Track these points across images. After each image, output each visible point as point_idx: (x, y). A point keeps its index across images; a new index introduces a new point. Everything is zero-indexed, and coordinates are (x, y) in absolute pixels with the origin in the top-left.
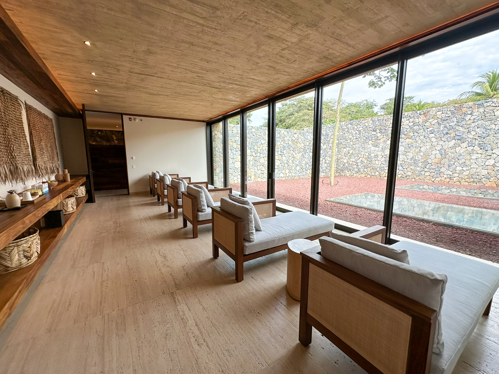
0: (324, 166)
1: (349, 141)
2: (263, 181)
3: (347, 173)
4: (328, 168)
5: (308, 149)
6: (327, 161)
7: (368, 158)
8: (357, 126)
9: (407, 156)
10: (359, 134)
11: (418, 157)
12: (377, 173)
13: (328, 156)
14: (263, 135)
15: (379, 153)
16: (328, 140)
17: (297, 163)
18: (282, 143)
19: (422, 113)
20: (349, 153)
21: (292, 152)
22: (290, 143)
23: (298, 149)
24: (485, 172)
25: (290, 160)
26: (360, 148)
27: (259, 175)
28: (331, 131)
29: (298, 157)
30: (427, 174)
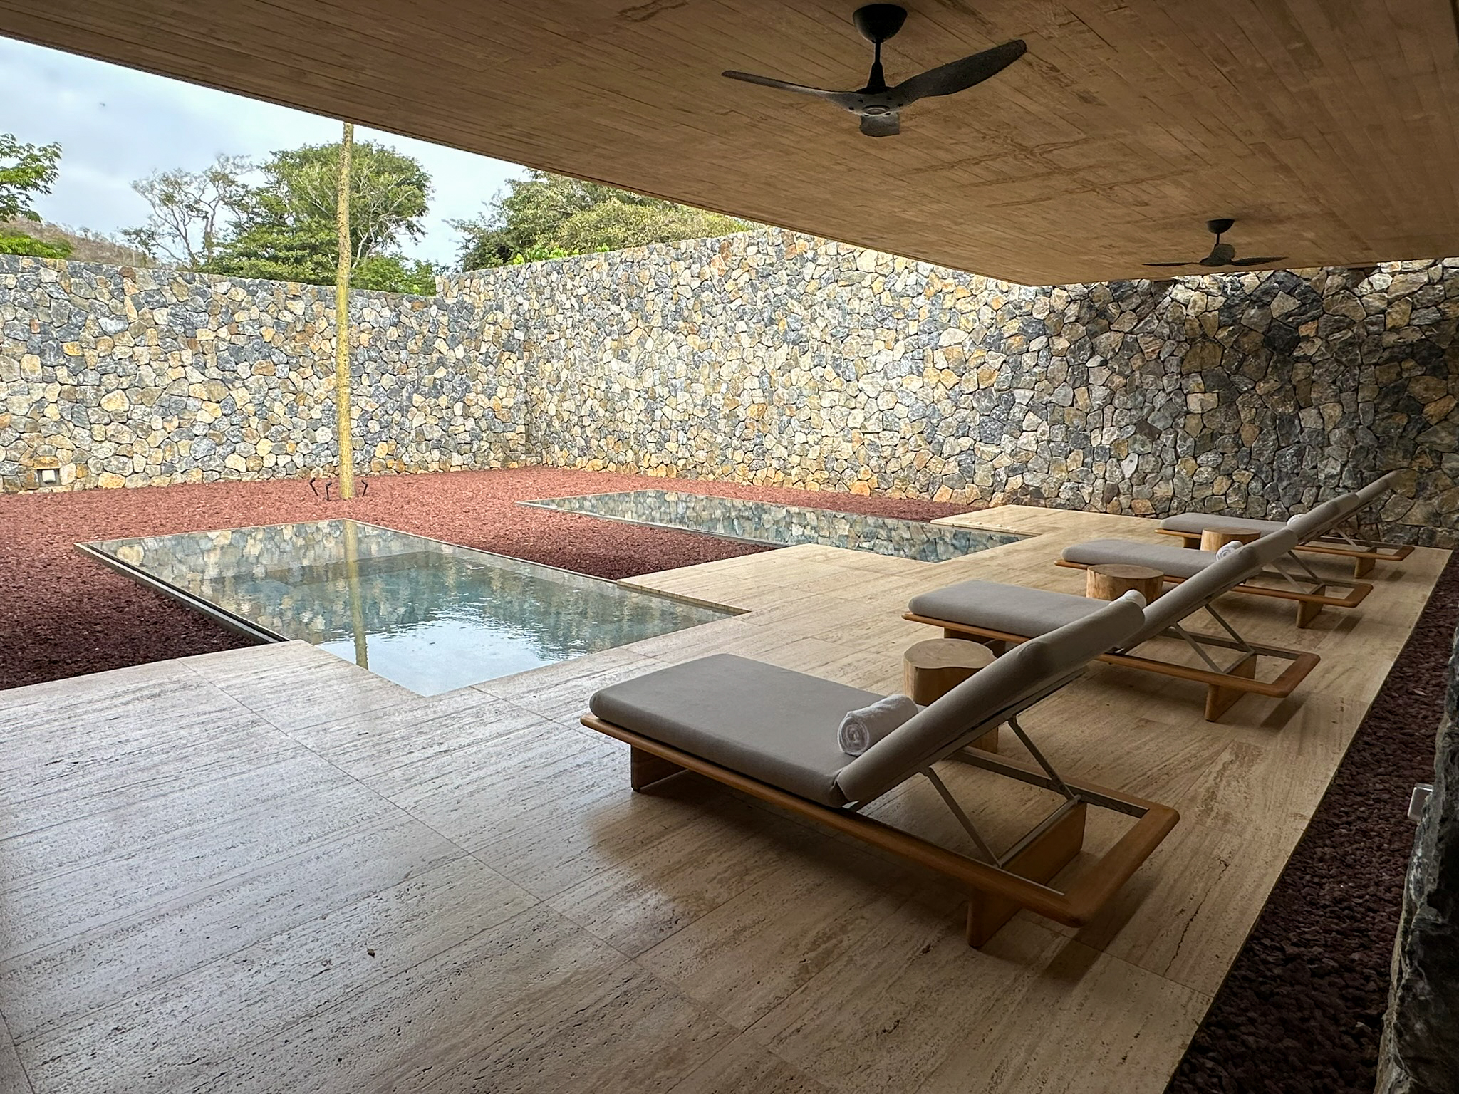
0: (462, 429)
1: (556, 336)
2: (131, 485)
3: (560, 454)
4: (484, 435)
5: (370, 359)
6: (472, 410)
7: (606, 401)
8: (573, 280)
9: (694, 395)
10: (581, 310)
11: (716, 399)
12: (630, 454)
13: (480, 388)
14: (108, 296)
15: (632, 384)
16: (472, 327)
17: (316, 414)
18: (223, 332)
19: (717, 247)
20: (559, 379)
21: (282, 370)
22: (268, 334)
23: (317, 358)
24: (847, 450)
25: (277, 404)
26: (585, 364)
27: (105, 462)
28: (509, 292)
29: (322, 390)
30: (739, 457)
